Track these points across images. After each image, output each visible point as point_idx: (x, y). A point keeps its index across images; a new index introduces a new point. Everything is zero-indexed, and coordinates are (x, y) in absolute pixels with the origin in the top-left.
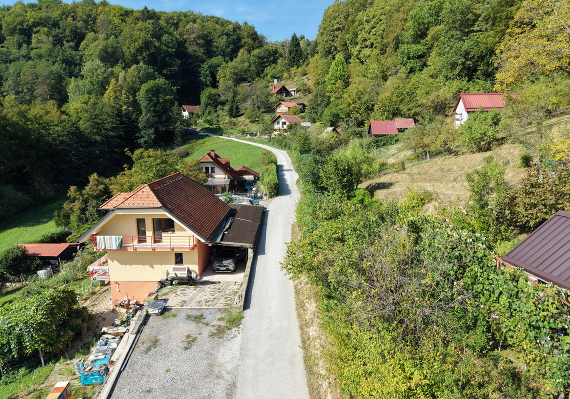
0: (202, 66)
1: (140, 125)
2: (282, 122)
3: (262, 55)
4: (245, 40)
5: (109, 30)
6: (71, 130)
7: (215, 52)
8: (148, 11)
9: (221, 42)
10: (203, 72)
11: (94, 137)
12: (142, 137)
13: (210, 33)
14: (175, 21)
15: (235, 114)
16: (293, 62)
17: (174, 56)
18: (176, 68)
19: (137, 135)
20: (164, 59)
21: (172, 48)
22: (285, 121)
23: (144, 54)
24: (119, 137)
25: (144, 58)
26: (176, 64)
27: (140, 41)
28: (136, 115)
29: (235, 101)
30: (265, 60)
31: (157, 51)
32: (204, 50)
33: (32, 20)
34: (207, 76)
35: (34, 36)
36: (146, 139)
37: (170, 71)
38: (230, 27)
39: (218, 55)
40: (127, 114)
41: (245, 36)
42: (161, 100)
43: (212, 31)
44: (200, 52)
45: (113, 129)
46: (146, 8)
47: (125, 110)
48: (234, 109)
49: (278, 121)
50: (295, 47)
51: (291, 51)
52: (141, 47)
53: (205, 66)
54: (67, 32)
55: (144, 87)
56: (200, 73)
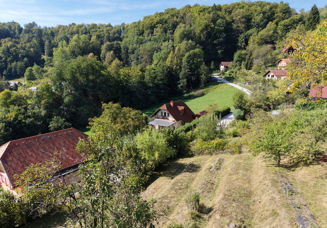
0: (240, 36)
1: (180, 77)
2: (272, 75)
3: (287, 24)
4: (277, 14)
5: (191, 21)
6: (138, 80)
7: (253, 26)
8: (216, 6)
9: (257, 18)
10: (240, 40)
11: (149, 84)
12: (180, 84)
13: (252, 13)
14: (230, 10)
15: (249, 68)
16: (310, 27)
17: (223, 32)
18: (222, 39)
19: (178, 82)
20: (216, 34)
21: (222, 27)
22: (273, 75)
23: (204, 33)
24: (164, 84)
25: (204, 35)
26: (222, 37)
27: (203, 25)
28: (180, 71)
29: (250, 59)
30: (289, 27)
31: (212, 30)
32: (245, 25)
33: (156, 21)
34: (242, 42)
35: (155, 29)
36: (182, 85)
37: (218, 41)
38: (268, 7)
39: (254, 27)
40: (175, 70)
41: (278, 12)
42: (195, 62)
43: (254, 11)
44: (242, 26)
45: (161, 80)
46: (215, 4)
47: (175, 68)
48: (249, 64)
49: (269, 74)
50: (314, 15)
51: (309, 19)
52: (203, 29)
53: (242, 36)
54: (170, 25)
55: (187, 54)
56: (238, 40)
